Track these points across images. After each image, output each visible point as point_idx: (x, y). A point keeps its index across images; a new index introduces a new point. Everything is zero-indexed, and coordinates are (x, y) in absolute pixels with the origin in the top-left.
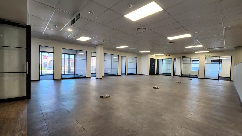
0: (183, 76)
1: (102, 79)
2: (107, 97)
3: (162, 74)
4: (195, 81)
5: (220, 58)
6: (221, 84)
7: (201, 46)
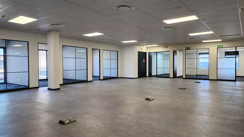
0: (189, 78)
1: (59, 89)
2: (71, 122)
3: (157, 76)
4: (205, 85)
5: (236, 49)
6: (239, 87)
7: (212, 32)
